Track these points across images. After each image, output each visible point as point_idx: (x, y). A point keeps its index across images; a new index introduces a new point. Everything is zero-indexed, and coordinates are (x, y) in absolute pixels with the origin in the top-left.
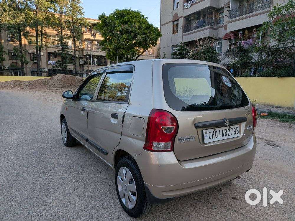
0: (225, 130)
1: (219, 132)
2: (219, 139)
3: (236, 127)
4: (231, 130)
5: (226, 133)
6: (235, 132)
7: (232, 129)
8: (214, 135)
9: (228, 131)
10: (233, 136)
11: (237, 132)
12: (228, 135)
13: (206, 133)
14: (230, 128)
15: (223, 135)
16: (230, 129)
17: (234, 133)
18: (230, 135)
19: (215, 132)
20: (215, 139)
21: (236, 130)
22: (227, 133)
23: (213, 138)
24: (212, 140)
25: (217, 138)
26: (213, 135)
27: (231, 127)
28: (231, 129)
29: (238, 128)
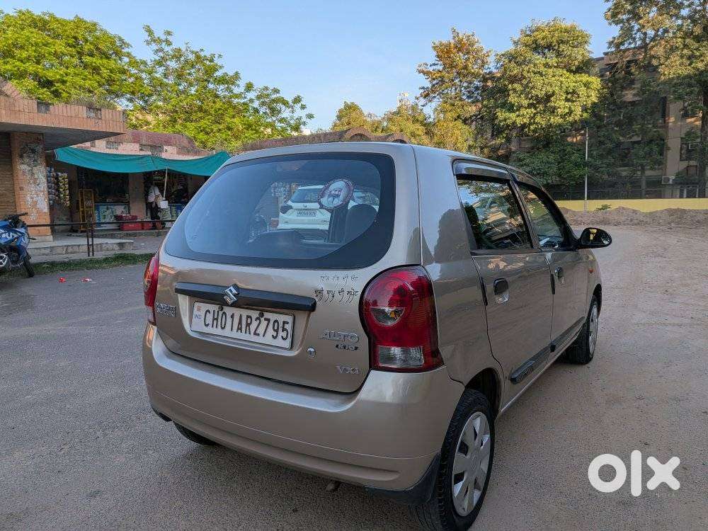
0: (248, 317)
1: (232, 316)
2: (227, 332)
3: (282, 318)
4: (264, 323)
5: (248, 325)
6: (277, 331)
7: (268, 320)
8: (217, 319)
9: (255, 324)
10: (268, 339)
11: (281, 334)
12: (252, 332)
13: (199, 310)
14: (262, 315)
15: (239, 329)
16: (262, 319)
17: (271, 332)
18: (258, 335)
19: (221, 313)
20: (218, 331)
21: (281, 329)
22: (253, 327)
23: (215, 325)
24: (209, 330)
25: (223, 328)
26: (214, 319)
27: (267, 315)
28: (266, 319)
29: (288, 323)
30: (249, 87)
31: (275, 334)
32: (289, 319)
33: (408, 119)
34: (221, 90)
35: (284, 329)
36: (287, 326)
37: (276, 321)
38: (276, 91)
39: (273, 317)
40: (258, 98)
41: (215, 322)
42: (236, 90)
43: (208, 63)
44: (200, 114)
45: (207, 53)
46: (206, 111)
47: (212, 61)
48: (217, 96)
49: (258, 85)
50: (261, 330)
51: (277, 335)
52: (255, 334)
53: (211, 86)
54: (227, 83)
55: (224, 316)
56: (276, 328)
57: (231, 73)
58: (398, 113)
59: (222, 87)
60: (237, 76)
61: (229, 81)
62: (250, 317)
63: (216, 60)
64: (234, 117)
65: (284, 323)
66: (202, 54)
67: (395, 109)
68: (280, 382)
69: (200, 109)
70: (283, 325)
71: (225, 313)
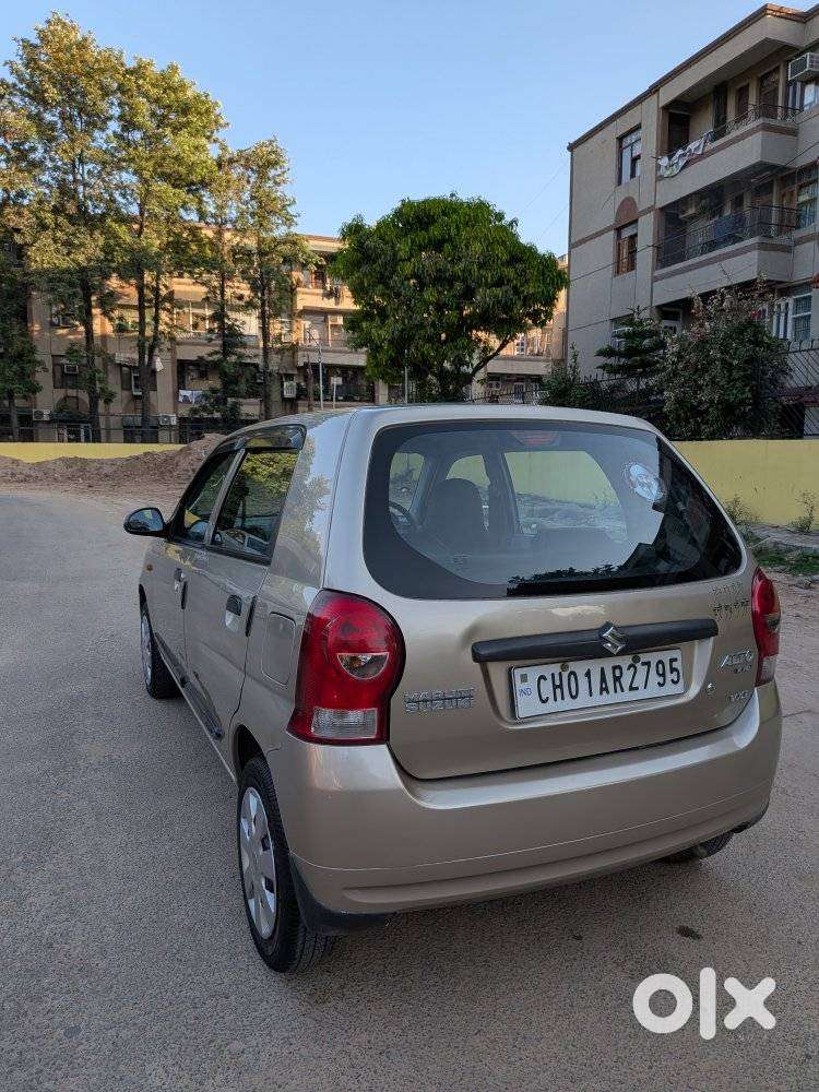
0: (614, 668)
1: (588, 674)
2: (584, 700)
3: (666, 656)
4: (642, 670)
5: (617, 679)
7: (647, 664)
8: (561, 686)
9: (627, 674)
10: (653, 690)
11: (670, 676)
12: (626, 687)
13: (524, 678)
14: (636, 659)
15: (604, 689)
16: (638, 665)
17: (654, 679)
18: (637, 688)
19: (565, 675)
20: (568, 703)
21: (668, 668)
22: (626, 681)
23: (559, 698)
24: (551, 706)
25: (574, 697)
26: (555, 687)
27: (644, 657)
28: (643, 664)
29: (676, 660)
31: (661, 680)
32: (678, 654)
35: (673, 670)
36: (675, 665)
37: (660, 662)
39: (653, 657)
41: (558, 691)
50: (639, 681)
51: (664, 680)
52: (631, 688)
55: (572, 677)
56: (661, 672)
62: (620, 668)
65: (672, 661)
70: (671, 666)
71: (573, 673)
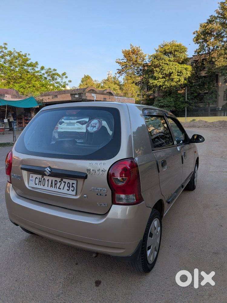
0: (55, 181)
1: (48, 180)
2: (46, 187)
3: (71, 182)
4: (63, 184)
5: (55, 184)
6: (69, 187)
7: (65, 182)
8: (41, 182)
9: (58, 184)
10: (65, 191)
11: (71, 188)
12: (58, 188)
13: (32, 177)
14: (62, 180)
15: (51, 186)
16: (62, 182)
17: (66, 188)
18: (61, 189)
19: (42, 179)
20: (41, 187)
21: (71, 186)
23: (40, 184)
24: (37, 186)
25: (44, 186)
26: (39, 182)
27: (64, 180)
28: (64, 182)
29: (74, 184)
30: (42, 68)
31: (68, 189)
32: (75, 182)
33: (112, 83)
34: (30, 69)
35: (72, 187)
36: (73, 185)
37: (69, 183)
38: (55, 70)
39: (67, 181)
40: (47, 73)
41: (40, 183)
42: (37, 69)
43: (24, 57)
44: (20, 80)
45: (23, 53)
46: (23, 79)
47: (25, 56)
48: (28, 72)
49: (46, 67)
50: (62, 187)
51: (69, 189)
52: (59, 188)
53: (25, 68)
54: (32, 66)
55: (44, 180)
56: (69, 186)
57: (34, 62)
58: (108, 80)
59: (30, 68)
60: (37, 63)
61: (33, 65)
62: (57, 181)
63: (28, 56)
64: (36, 81)
65: (73, 184)
66: (21, 53)
67: (106, 79)
68: (70, 209)
69: (21, 78)
70: (72, 185)
71: (44, 179)
